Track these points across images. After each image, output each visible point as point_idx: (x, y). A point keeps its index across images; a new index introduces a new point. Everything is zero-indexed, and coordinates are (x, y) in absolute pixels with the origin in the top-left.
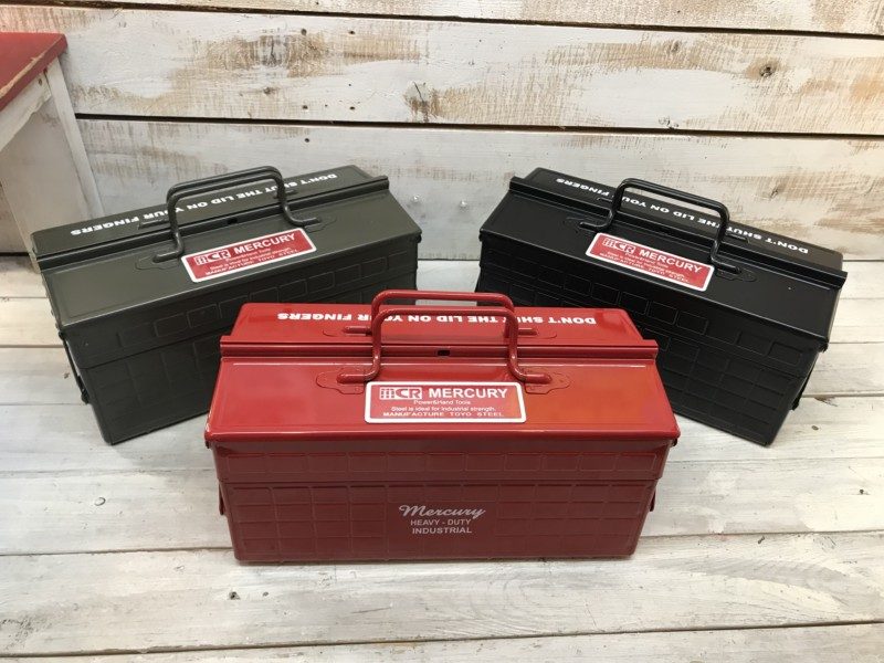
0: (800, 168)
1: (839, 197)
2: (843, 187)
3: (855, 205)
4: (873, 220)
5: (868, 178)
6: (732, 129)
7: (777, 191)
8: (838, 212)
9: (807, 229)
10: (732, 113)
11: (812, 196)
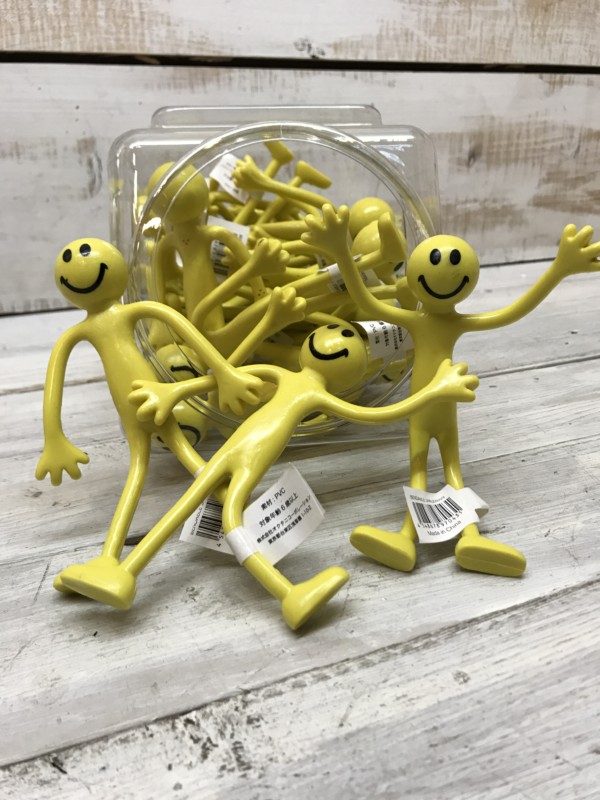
0: (493, 118)
1: (546, 160)
2: (548, 146)
3: (566, 173)
4: (591, 193)
5: (572, 129)
6: (396, 58)
7: (474, 155)
8: (551, 185)
9: (522, 211)
10: (391, 33)
11: (516, 160)
